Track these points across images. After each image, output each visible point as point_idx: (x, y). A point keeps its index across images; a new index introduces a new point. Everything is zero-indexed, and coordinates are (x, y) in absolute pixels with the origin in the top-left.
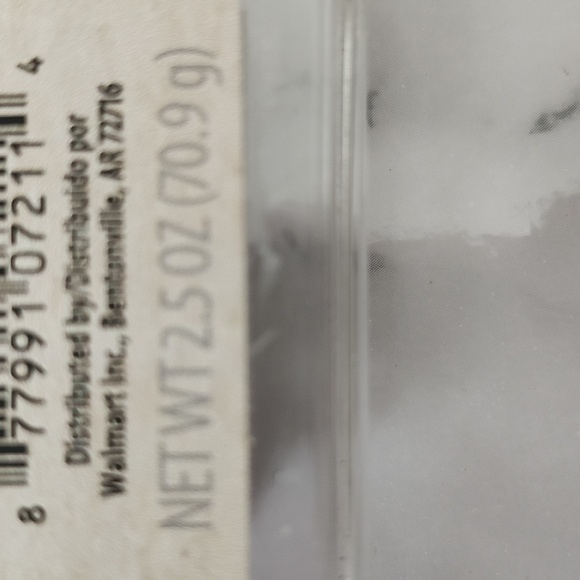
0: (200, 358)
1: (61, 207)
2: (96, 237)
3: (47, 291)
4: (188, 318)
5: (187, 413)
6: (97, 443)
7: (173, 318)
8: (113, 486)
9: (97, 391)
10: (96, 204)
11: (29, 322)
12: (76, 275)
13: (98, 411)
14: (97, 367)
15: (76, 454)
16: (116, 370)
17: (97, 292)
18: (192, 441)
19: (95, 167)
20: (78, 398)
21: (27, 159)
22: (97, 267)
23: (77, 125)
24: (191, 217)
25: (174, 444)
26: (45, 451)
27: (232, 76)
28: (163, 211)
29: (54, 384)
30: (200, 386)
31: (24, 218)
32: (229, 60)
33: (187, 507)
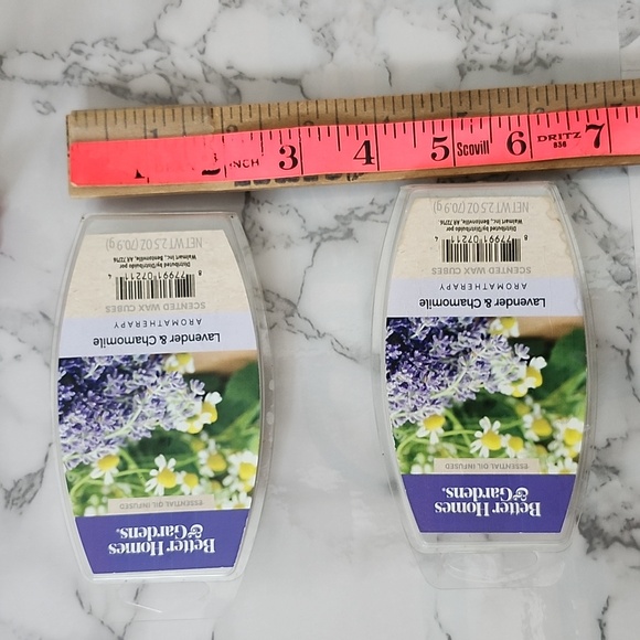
0: (168, 241)
1: (139, 269)
2: (145, 262)
3: (155, 272)
4: (160, 243)
5: (179, 243)
6: (186, 260)
7: (161, 246)
8: (194, 257)
9: (175, 261)
10: (138, 262)
11: (162, 275)
12: (153, 266)
13: (179, 261)
14: (171, 261)
15: (188, 265)
16: (172, 258)
17: (156, 262)
18: (185, 241)
19: (131, 263)
20: (177, 265)
21: (129, 277)
22: (151, 262)
23: (122, 266)
24: (140, 243)
25: (185, 246)
26: (187, 271)
27: (113, 235)
28: (139, 249)
29: (174, 270)
30: (174, 240)
31: (141, 277)
32: (108, 236)
33: (198, 242)
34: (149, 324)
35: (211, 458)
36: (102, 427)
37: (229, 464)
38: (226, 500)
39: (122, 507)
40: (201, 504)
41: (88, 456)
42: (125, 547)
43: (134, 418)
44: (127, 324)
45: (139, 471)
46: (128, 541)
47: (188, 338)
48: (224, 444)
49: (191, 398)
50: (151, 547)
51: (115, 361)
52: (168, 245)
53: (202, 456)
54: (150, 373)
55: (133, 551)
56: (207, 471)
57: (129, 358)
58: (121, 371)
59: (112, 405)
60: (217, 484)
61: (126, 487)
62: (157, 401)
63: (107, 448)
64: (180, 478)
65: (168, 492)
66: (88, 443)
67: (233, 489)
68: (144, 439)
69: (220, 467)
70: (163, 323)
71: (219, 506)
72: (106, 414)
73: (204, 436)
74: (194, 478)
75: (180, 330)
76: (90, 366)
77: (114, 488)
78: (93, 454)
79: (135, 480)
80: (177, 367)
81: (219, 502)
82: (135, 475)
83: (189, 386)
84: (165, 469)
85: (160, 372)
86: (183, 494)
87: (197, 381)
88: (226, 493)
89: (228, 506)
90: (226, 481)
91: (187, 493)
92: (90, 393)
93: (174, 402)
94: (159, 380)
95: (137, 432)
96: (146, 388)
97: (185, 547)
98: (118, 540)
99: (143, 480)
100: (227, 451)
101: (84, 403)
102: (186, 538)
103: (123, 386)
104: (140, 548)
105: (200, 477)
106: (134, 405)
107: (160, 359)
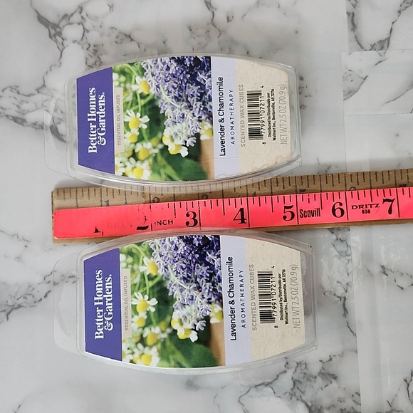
0: (297, 306)
1: (278, 286)
2: (283, 290)
3: (276, 297)
4: (295, 300)
5: (296, 313)
6: (284, 317)
7: (293, 300)
8: (287, 323)
9: (284, 311)
10: (282, 285)
11: (274, 301)
12: (280, 295)
13: (284, 313)
14: (284, 307)
15: (282, 319)
16: (286, 308)
17: (283, 297)
18: (297, 317)
19: (282, 281)
20: (281, 311)
21: (273, 280)
22: (283, 294)
23: (280, 275)
24: (295, 287)
25: (294, 317)
26: (277, 318)
27: (300, 269)
28: (291, 286)
29: (278, 309)
30: (298, 309)
31: (273, 287)
32: (299, 266)
33: (297, 325)
34: (242, 293)
35: (155, 335)
36: (175, 264)
37: (151, 347)
38: (128, 346)
39: (125, 277)
40: (126, 329)
41: (158, 255)
42: (100, 280)
43: (181, 284)
44: (242, 278)
45: (147, 288)
46: (104, 282)
47: (233, 319)
48: (164, 344)
49: (194, 321)
50: (100, 297)
51: (218, 271)
52: (294, 305)
53: (157, 330)
54: (210, 294)
55: (98, 285)
56: (147, 332)
57: (220, 280)
58: (211, 275)
59: (189, 269)
60: (138, 339)
61: (137, 280)
62: (192, 299)
63: (162, 267)
64: (143, 315)
65: (134, 307)
66: (166, 255)
67: (135, 350)
68: (168, 291)
69: (149, 342)
70: (242, 302)
71: (124, 341)
72: (184, 266)
73: (169, 331)
74: (143, 324)
75: (238, 313)
76: (214, 255)
77: (137, 272)
78: (159, 259)
79: (142, 286)
80: (214, 312)
81: (127, 341)
82: (145, 286)
83: (202, 320)
84: (149, 305)
85: (210, 301)
86: (132, 317)
87: (205, 325)
88: (133, 345)
89: (124, 347)
90: (140, 346)
91: (133, 320)
92: (198, 256)
93: (191, 310)
94: (206, 300)
95: (172, 286)
96: (200, 291)
97: (99, 319)
98: (104, 276)
99: (142, 290)
100: (159, 346)
101: (191, 252)
102: (104, 320)
103: (202, 276)
104: (99, 290)
105: (143, 328)
106: (189, 284)
107: (219, 301)
